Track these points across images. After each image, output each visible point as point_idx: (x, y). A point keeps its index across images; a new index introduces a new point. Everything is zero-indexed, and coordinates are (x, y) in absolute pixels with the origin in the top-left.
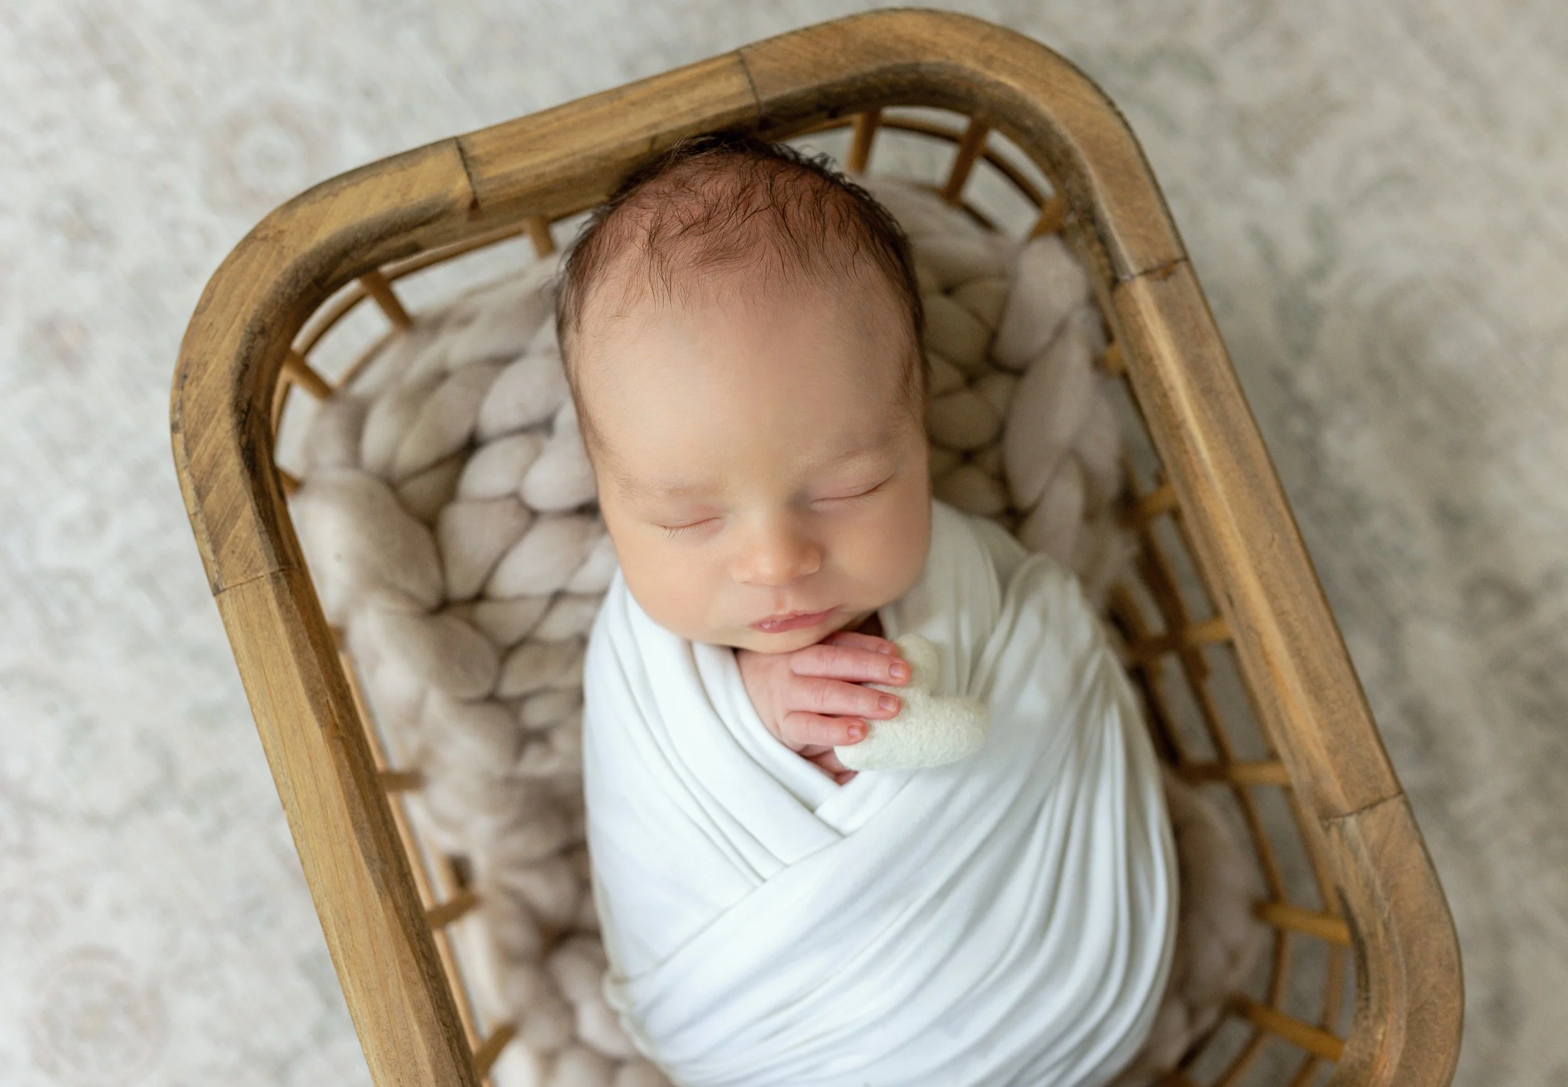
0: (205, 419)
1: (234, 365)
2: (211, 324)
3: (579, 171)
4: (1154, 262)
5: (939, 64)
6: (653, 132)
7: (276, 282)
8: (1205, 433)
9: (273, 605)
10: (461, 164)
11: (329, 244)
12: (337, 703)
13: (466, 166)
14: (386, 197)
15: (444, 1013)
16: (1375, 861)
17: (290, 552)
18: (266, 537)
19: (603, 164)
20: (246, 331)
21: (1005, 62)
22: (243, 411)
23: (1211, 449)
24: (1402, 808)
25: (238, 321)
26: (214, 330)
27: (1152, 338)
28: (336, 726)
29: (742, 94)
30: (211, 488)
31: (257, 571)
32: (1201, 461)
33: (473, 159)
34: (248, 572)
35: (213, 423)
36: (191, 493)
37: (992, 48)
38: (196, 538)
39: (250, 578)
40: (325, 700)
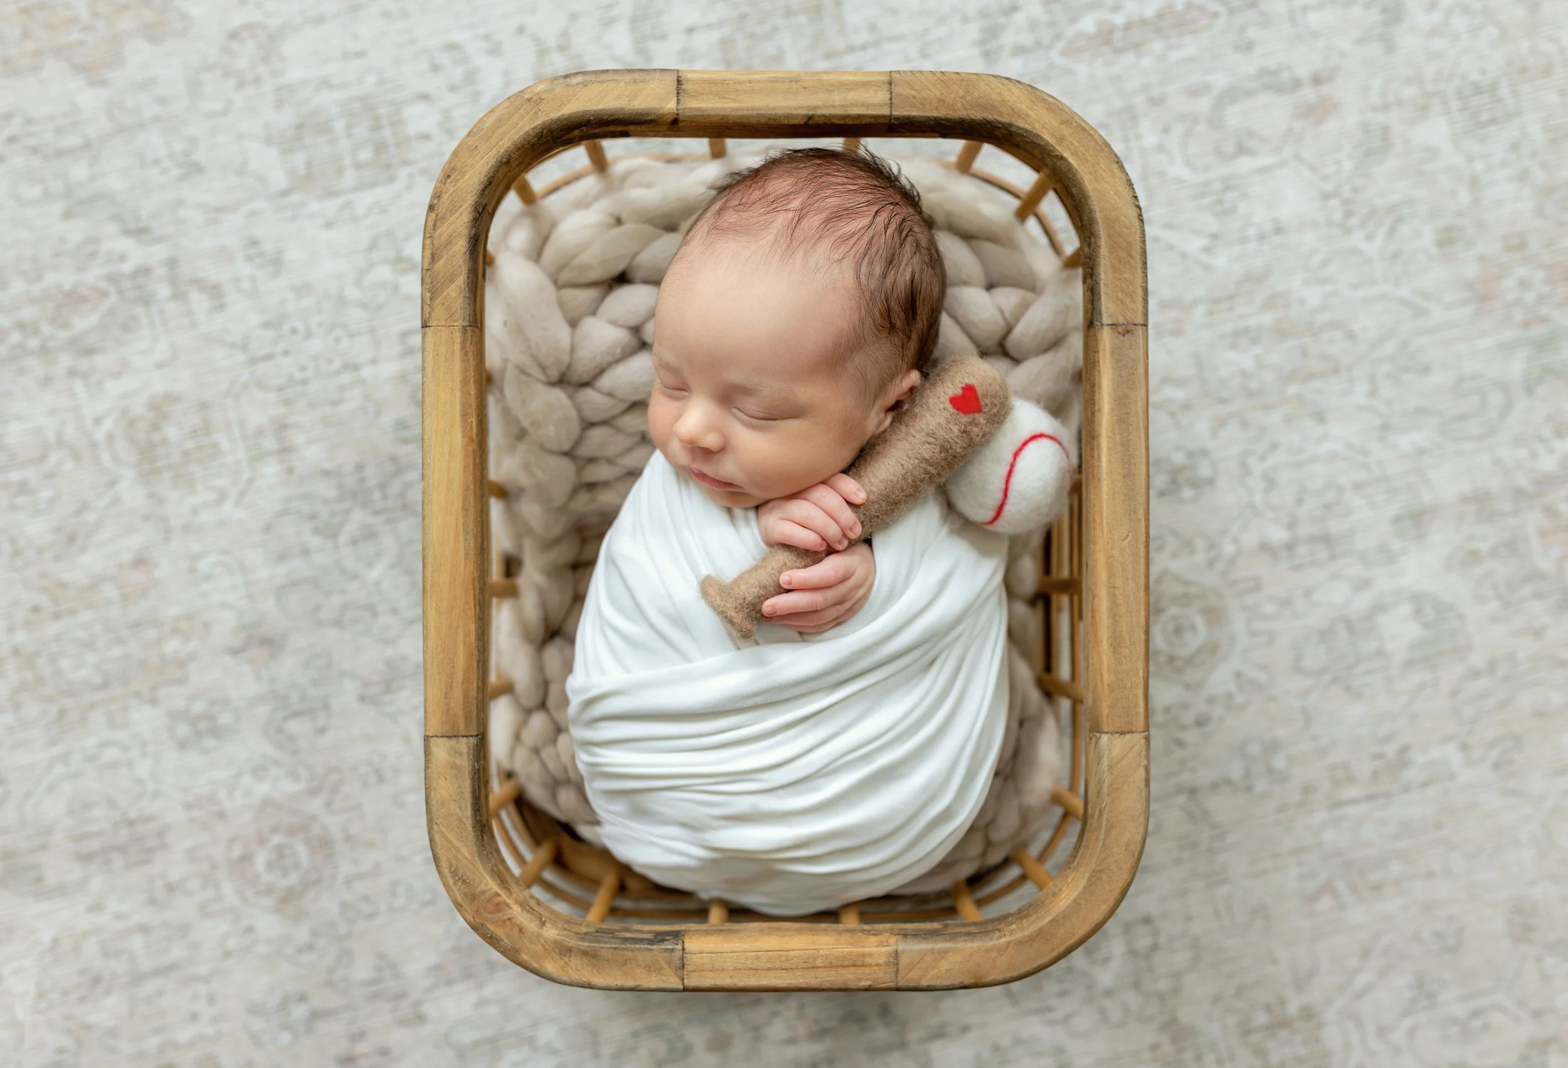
0: (453, 210)
1: (482, 180)
2: (476, 147)
3: (754, 121)
4: (1121, 320)
5: (1026, 131)
6: (811, 113)
7: (527, 132)
8: (1109, 449)
9: (457, 347)
10: (676, 91)
11: (569, 117)
12: (478, 425)
13: (678, 94)
14: (618, 98)
15: (481, 644)
16: (1110, 767)
17: (478, 317)
18: (467, 301)
19: (770, 122)
20: (497, 159)
21: (1073, 144)
22: (478, 212)
23: (1110, 461)
24: (1143, 741)
25: (494, 151)
26: (477, 153)
27: (1099, 372)
28: (472, 440)
29: (881, 105)
30: (442, 256)
31: (455, 321)
32: (1099, 467)
33: (684, 91)
34: (448, 320)
35: (457, 214)
36: (428, 255)
37: (1066, 131)
38: (422, 285)
39: (448, 325)
40: (470, 421)
